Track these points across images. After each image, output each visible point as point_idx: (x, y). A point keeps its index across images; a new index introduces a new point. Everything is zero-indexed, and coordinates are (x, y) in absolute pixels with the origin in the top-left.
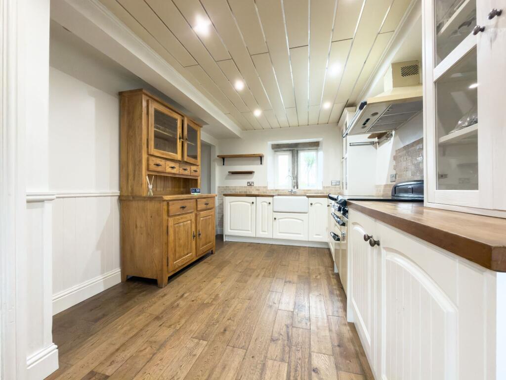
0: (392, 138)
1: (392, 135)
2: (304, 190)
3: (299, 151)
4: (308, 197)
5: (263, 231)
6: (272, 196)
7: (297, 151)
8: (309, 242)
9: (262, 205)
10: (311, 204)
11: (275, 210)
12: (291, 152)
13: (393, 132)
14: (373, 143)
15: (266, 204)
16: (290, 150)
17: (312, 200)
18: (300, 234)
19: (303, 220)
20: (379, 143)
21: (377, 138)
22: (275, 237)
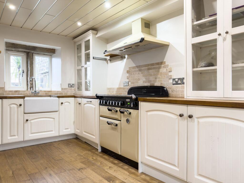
0: (125, 60)
1: (125, 57)
2: (45, 91)
3: (34, 54)
4: (59, 97)
5: (11, 136)
6: (23, 98)
7: (33, 53)
8: (60, 136)
9: (10, 107)
10: (62, 103)
11: (26, 112)
12: (25, 53)
13: (126, 56)
14: (105, 60)
15: (15, 106)
16: (25, 52)
17: (62, 100)
18: (52, 131)
19: (54, 118)
20: (110, 60)
21: (109, 57)
22: (26, 139)
